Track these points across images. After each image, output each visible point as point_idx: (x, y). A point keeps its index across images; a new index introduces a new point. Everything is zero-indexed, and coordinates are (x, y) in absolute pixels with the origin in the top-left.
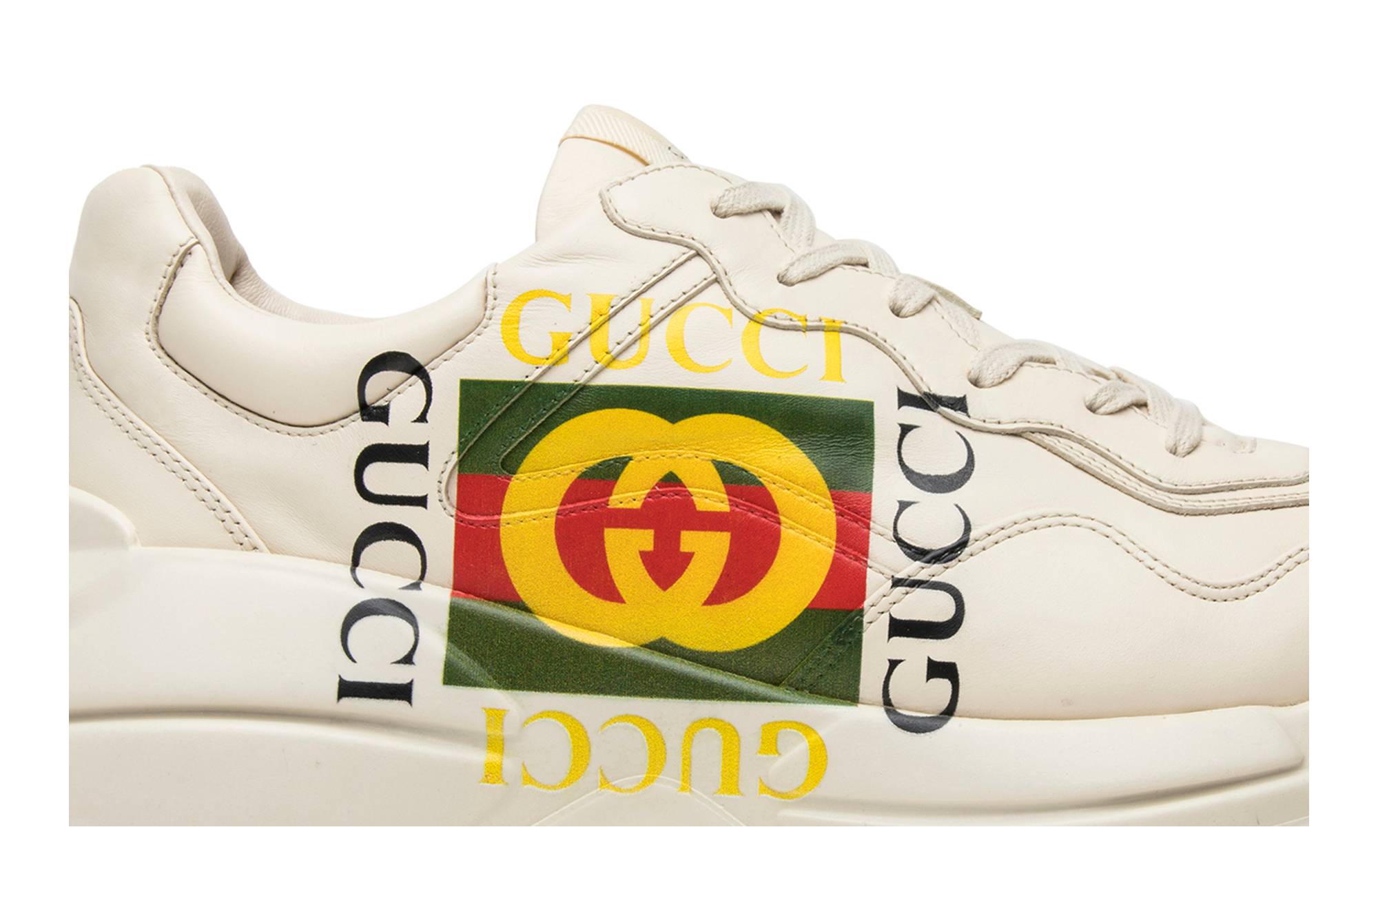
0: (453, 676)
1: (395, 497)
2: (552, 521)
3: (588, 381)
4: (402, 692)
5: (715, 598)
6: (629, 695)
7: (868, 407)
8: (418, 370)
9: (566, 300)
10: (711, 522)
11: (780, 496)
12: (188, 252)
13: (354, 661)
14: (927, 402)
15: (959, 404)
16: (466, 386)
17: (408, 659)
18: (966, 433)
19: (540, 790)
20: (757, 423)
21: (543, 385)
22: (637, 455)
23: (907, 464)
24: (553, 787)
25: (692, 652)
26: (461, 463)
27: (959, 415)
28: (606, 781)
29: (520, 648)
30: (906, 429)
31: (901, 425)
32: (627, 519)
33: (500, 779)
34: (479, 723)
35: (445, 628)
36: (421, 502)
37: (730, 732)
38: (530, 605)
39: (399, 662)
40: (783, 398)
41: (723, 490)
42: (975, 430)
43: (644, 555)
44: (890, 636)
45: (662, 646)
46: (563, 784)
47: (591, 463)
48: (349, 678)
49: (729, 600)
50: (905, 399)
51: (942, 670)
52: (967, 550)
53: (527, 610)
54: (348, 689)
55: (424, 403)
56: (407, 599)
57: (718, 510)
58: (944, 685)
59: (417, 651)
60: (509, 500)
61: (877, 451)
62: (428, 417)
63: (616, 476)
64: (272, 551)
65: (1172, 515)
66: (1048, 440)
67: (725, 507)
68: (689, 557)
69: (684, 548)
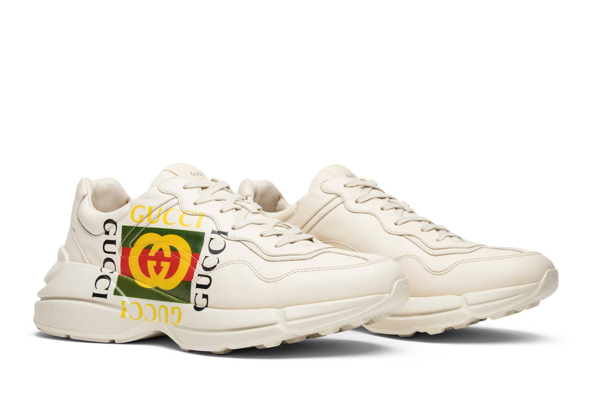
0: (116, 293)
1: (110, 252)
2: (138, 259)
3: (147, 226)
4: (105, 296)
5: (167, 277)
6: (149, 299)
7: (204, 234)
8: (115, 223)
9: (144, 208)
10: (167, 260)
11: (181, 254)
12: (85, 196)
13: (97, 289)
14: (219, 233)
15: (225, 234)
16: (123, 227)
17: (107, 289)
18: (226, 240)
19: (134, 320)
20: (179, 237)
21: (138, 227)
22: (155, 244)
23: (210, 247)
24: (136, 320)
25: (163, 290)
26: (123, 244)
27: (225, 236)
28: (146, 319)
29: (130, 287)
30: (211, 239)
31: (211, 238)
32: (152, 258)
33: (124, 317)
34: (120, 304)
35: (116, 282)
36: (114, 253)
37: (166, 308)
38: (134, 278)
39: (105, 289)
40: (185, 231)
41: (170, 252)
42: (228, 240)
43: (154, 267)
44: (196, 288)
45: (157, 288)
46: (138, 319)
47: (146, 246)
48: (95, 292)
49: (169, 278)
50: (213, 232)
51: (205, 296)
52: (215, 268)
53: (134, 279)
54: (95, 295)
55: (115, 231)
56: (110, 275)
57: (168, 257)
58: (205, 299)
59: (109, 287)
60: (131, 253)
61: (204, 244)
62: (116, 234)
63: (151, 248)
64: (90, 263)
65: (267, 261)
66: (245, 243)
67: (170, 256)
68: (162, 267)
69: (162, 266)
